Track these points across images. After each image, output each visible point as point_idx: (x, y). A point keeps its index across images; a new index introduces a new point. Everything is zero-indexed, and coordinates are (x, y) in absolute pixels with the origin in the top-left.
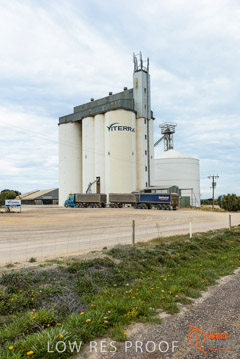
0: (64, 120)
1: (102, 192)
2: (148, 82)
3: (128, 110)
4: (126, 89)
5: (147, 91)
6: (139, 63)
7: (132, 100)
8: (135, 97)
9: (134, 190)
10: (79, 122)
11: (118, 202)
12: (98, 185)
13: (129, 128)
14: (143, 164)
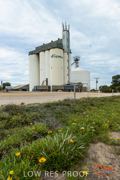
0: (31, 53)
1: (49, 85)
2: (69, 36)
3: (60, 48)
5: (68, 40)
6: (65, 27)
8: (63, 43)
10: (38, 54)
11: (56, 89)
12: (47, 82)
13: (60, 57)
14: (67, 72)
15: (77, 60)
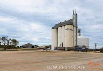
0: (53, 28)
1: (64, 46)
2: (77, 17)
3: (71, 25)
4: (70, 19)
5: (76, 19)
7: (72, 22)
9: (72, 46)
10: (57, 28)
13: (72, 30)
14: (75, 39)
15: (79, 31)
